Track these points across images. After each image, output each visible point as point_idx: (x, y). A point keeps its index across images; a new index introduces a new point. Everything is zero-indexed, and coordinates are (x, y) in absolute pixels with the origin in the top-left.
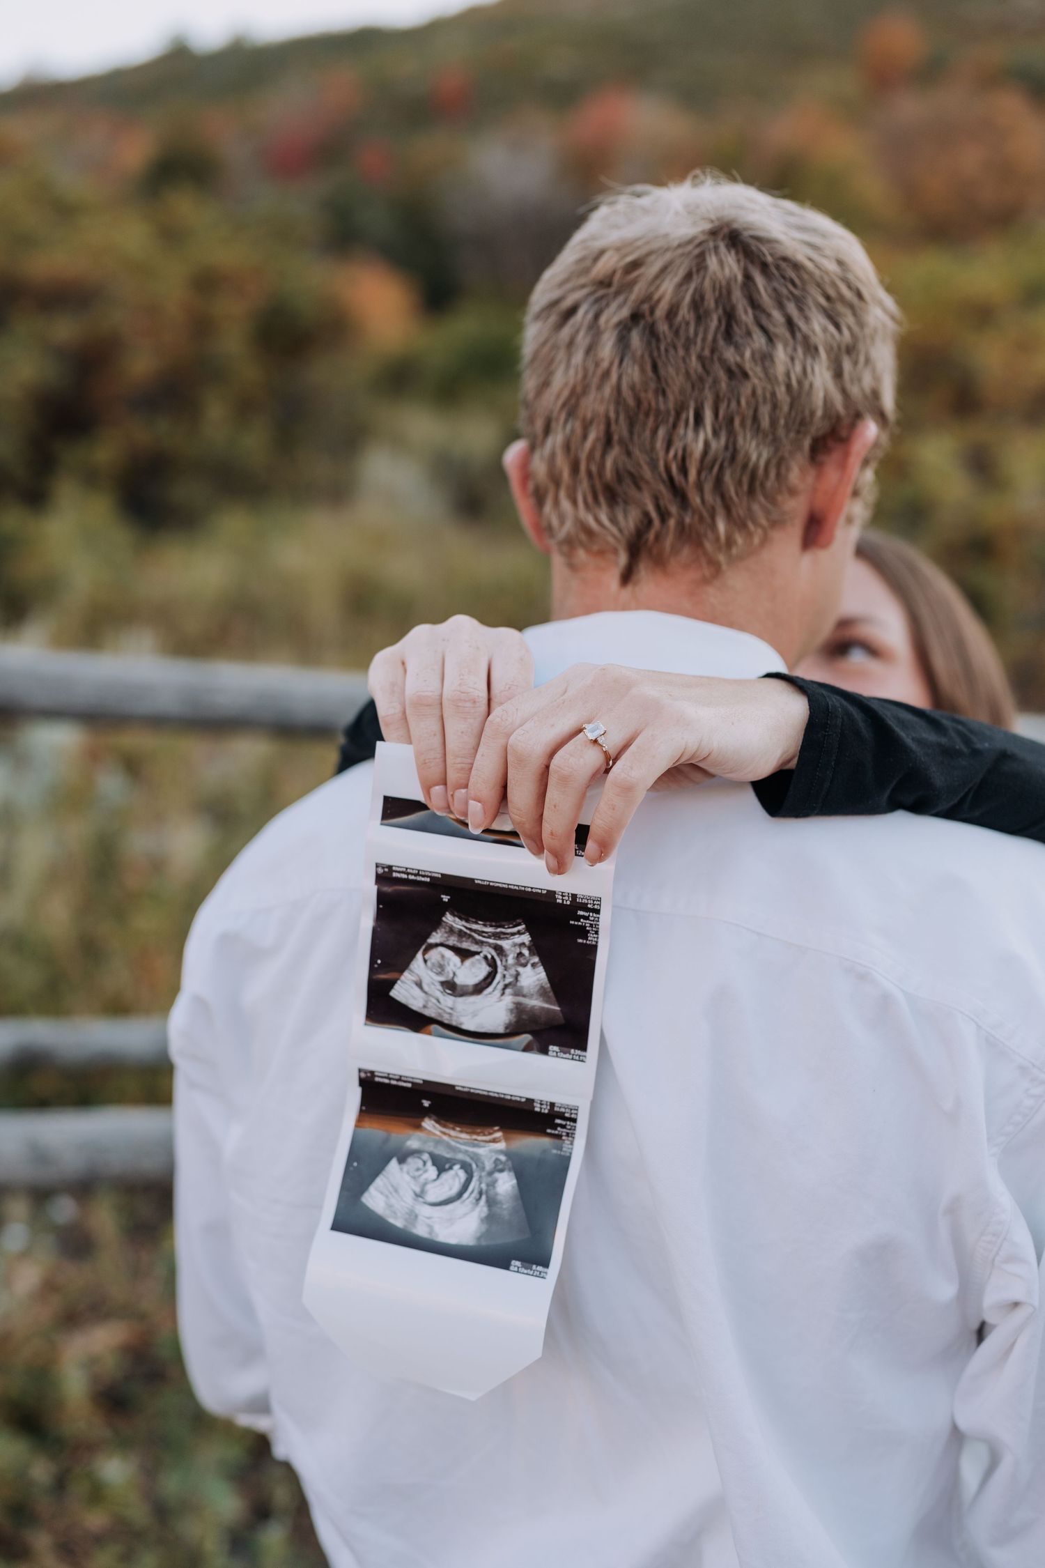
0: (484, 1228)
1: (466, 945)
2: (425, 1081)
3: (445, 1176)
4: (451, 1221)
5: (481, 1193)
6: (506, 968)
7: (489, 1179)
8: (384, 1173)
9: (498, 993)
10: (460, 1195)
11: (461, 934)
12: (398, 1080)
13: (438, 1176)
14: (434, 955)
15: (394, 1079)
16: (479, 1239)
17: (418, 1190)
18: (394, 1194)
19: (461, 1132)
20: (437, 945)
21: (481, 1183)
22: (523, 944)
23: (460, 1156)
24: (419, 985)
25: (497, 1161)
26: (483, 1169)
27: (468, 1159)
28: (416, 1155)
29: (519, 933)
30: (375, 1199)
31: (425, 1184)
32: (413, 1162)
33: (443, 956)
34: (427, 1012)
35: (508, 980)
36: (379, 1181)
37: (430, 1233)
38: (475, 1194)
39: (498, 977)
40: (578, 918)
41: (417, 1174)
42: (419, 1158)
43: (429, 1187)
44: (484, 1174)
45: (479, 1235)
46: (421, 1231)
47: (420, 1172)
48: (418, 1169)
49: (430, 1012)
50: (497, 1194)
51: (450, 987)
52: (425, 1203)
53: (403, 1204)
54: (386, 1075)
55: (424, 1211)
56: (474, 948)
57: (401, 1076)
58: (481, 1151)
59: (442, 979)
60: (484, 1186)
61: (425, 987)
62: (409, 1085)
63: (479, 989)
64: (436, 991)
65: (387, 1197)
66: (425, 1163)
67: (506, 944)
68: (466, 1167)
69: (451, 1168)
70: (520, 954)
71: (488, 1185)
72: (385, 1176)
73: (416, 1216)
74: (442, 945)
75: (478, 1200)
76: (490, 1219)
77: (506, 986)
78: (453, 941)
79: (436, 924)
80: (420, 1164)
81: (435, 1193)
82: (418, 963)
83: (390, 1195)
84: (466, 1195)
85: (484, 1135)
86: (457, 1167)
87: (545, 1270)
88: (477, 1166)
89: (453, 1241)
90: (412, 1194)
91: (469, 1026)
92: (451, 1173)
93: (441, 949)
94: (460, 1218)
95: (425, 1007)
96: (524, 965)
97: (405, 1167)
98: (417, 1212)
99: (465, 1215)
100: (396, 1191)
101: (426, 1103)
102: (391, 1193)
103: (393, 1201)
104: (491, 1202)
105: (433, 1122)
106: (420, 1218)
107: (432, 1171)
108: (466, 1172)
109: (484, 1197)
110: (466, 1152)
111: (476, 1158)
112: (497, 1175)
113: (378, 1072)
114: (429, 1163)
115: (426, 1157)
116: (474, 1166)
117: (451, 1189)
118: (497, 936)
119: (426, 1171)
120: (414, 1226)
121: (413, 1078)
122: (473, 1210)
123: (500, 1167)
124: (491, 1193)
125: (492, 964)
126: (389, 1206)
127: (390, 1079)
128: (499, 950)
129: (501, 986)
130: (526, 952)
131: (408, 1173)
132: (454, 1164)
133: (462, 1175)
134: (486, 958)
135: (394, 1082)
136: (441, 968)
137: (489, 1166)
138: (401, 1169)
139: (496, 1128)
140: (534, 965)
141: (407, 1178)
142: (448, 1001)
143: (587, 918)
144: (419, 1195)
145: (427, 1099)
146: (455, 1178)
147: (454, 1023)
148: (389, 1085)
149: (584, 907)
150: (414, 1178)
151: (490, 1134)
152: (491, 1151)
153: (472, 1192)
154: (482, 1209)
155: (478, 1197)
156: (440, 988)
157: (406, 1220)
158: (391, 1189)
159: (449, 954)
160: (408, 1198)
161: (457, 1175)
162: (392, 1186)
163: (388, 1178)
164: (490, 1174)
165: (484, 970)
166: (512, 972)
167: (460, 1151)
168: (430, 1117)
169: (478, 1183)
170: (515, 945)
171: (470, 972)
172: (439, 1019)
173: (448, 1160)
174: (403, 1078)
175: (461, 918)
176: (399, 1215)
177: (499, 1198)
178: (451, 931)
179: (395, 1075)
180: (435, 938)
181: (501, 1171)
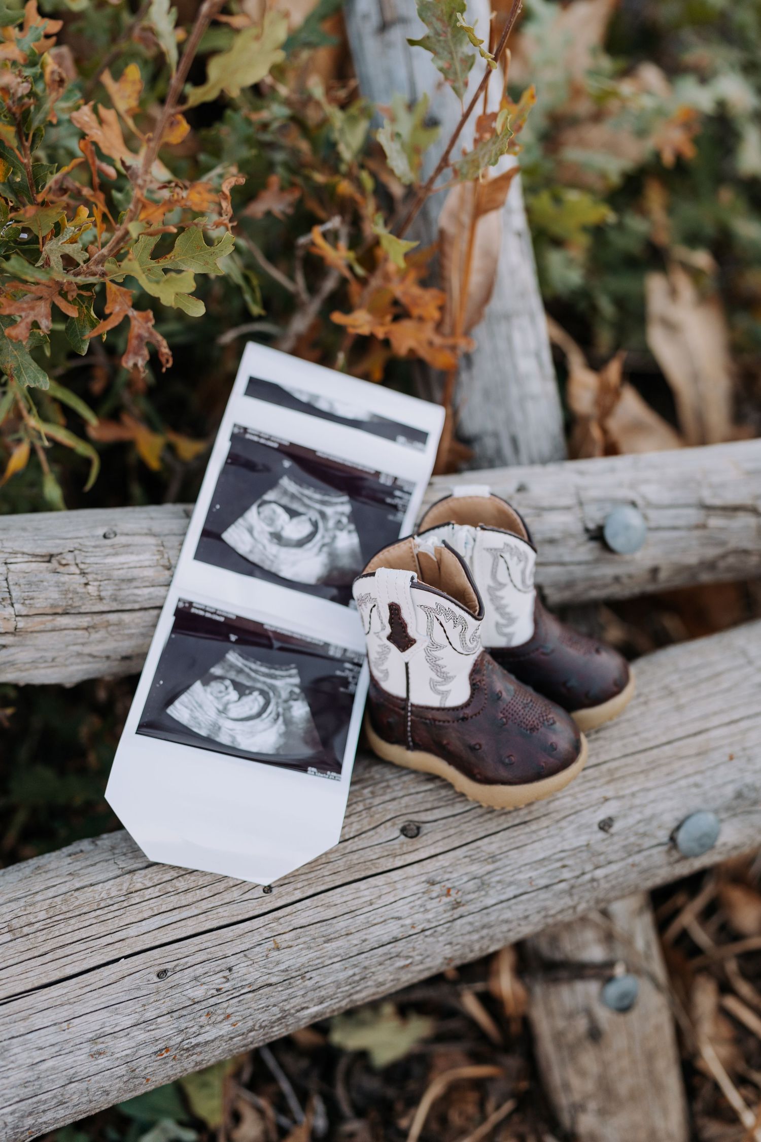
0: (282, 741)
1: (295, 506)
2: (238, 617)
3: (245, 699)
4: (252, 734)
5: (278, 715)
6: (326, 530)
7: (285, 705)
8: (188, 691)
9: (316, 550)
10: (259, 715)
11: (293, 497)
12: (212, 613)
13: (239, 699)
14: (267, 510)
15: (209, 612)
16: (278, 749)
17: (221, 708)
18: (198, 709)
19: (261, 665)
20: (270, 502)
21: (278, 707)
22: (343, 514)
23: (259, 685)
24: (250, 530)
25: (292, 692)
26: (279, 697)
27: (266, 688)
28: (219, 680)
29: (342, 503)
30: (180, 711)
31: (227, 704)
32: (216, 686)
33: (274, 512)
34: (252, 558)
35: (327, 540)
36: (184, 698)
37: (233, 742)
38: (273, 715)
39: (318, 537)
40: (393, 497)
41: (220, 695)
42: (222, 683)
43: (231, 706)
44: (280, 701)
45: (277, 746)
46: (224, 739)
47: (223, 694)
48: (220, 692)
49: (254, 558)
50: (292, 717)
51: (277, 537)
52: (228, 718)
53: (207, 717)
54: (203, 607)
55: (227, 724)
56: (301, 509)
57: (217, 610)
58: (278, 683)
59: (271, 530)
60: (280, 710)
61: (256, 534)
62: (222, 619)
63: (300, 543)
64: (265, 539)
65: (192, 710)
66: (227, 688)
67: (329, 511)
68: (263, 693)
69: (250, 693)
70: (339, 522)
71: (284, 709)
72: (190, 695)
73: (220, 728)
74: (275, 502)
75: (276, 720)
76: (287, 734)
77: (324, 545)
78: (285, 501)
79: (272, 484)
80: (222, 688)
81: (237, 710)
82: (252, 514)
83: (195, 710)
84: (265, 715)
85: (282, 670)
86: (256, 693)
87: (339, 775)
88: (274, 694)
89: (254, 749)
90: (215, 710)
91: (286, 573)
92: (251, 698)
93: (274, 506)
94: (260, 732)
95: (251, 552)
96: (341, 530)
97: (209, 689)
98: (220, 724)
99: (265, 730)
100: (200, 706)
101: (233, 638)
102: (195, 708)
103: (197, 714)
104: (288, 722)
105: (236, 655)
106: (223, 730)
107: (233, 695)
108: (265, 698)
109: (281, 719)
110: (264, 683)
111: (273, 688)
112: (292, 703)
113: (197, 603)
114: (231, 688)
115: (228, 682)
116: (271, 694)
117: (251, 709)
118: (323, 503)
119: (228, 694)
120: (218, 736)
121: (227, 613)
122: (271, 727)
123: (295, 697)
124: (288, 715)
125: (315, 525)
126: (194, 718)
127: (205, 611)
128: (323, 515)
129: (319, 544)
130: (345, 520)
131: (211, 694)
132: (254, 691)
133: (261, 701)
134: (310, 520)
135: (208, 615)
136: (271, 521)
137: (284, 695)
138: (205, 691)
139: (293, 666)
140: (350, 532)
141: (211, 697)
142: (273, 549)
143: (400, 498)
144: (223, 711)
145: (235, 634)
146: (253, 702)
147: (273, 570)
148: (203, 618)
149: (401, 489)
150: (217, 698)
151: (287, 670)
152: (287, 684)
153: (271, 713)
154: (280, 727)
155: (276, 717)
156: (268, 536)
157: (209, 730)
158: (195, 704)
159: (280, 511)
160: (212, 714)
161: (256, 699)
162: (197, 703)
163: (192, 696)
164: (286, 701)
165: (307, 529)
166: (331, 534)
167: (259, 681)
168: (234, 651)
169: (275, 707)
170: (336, 513)
171: (295, 529)
172: (261, 564)
173: (248, 687)
174: (218, 612)
175: (296, 483)
176: (203, 725)
177: (295, 720)
178: (285, 492)
179: (211, 608)
180: (270, 496)
181: (296, 700)
